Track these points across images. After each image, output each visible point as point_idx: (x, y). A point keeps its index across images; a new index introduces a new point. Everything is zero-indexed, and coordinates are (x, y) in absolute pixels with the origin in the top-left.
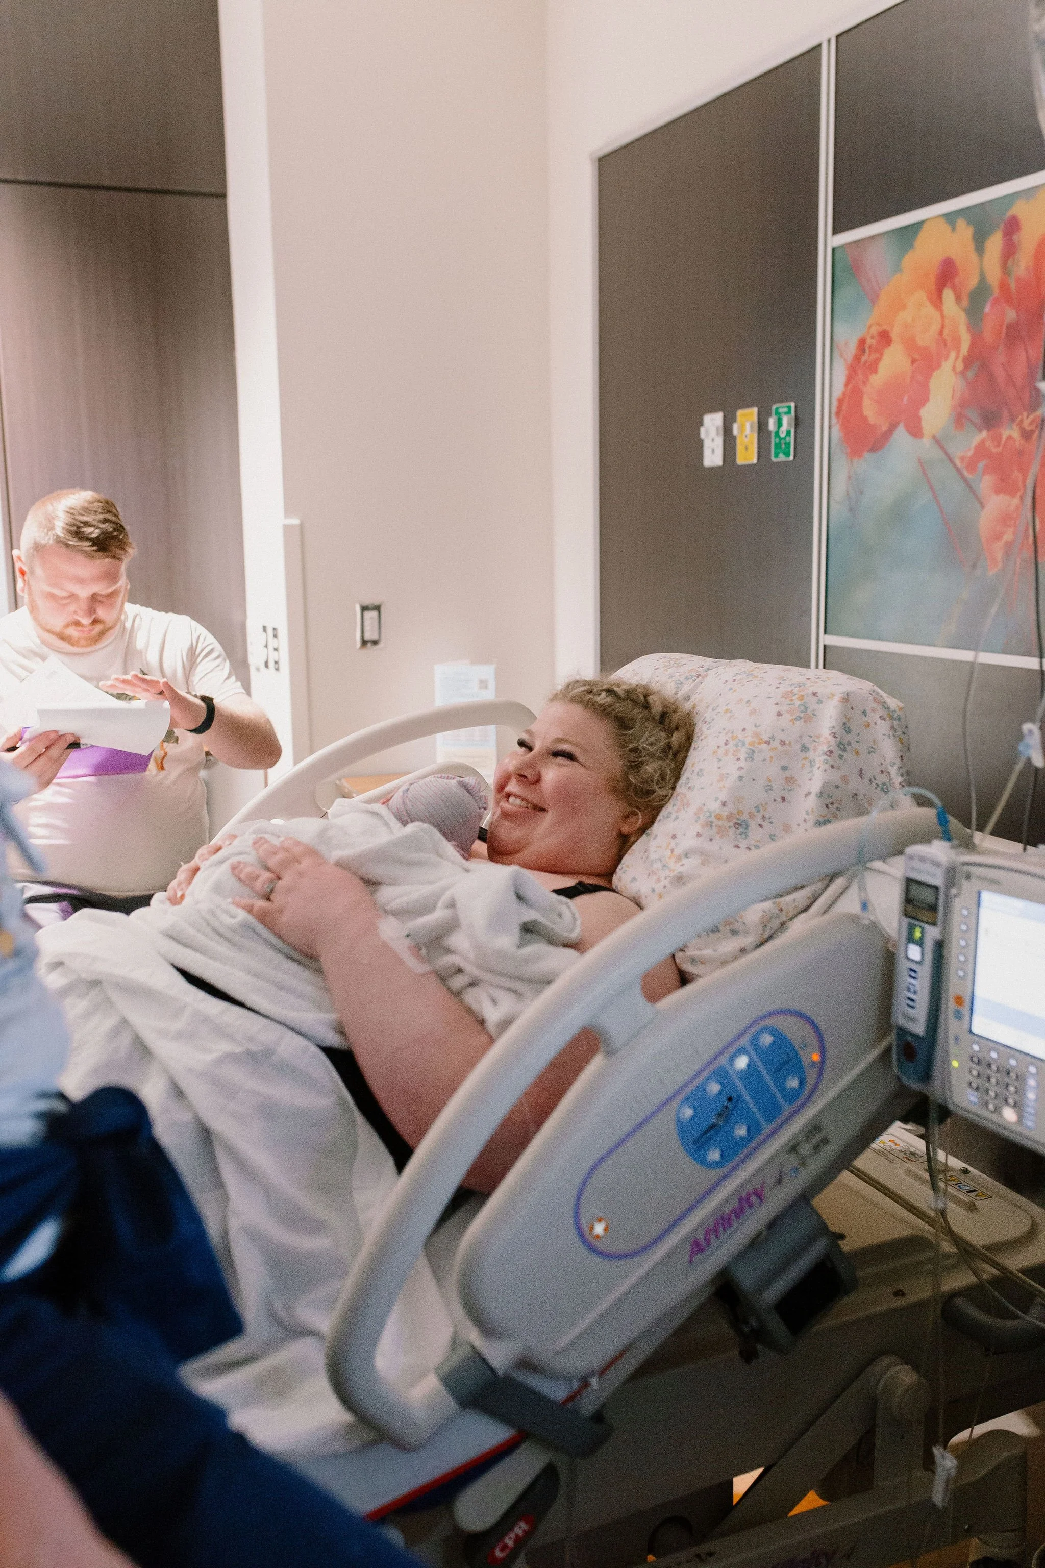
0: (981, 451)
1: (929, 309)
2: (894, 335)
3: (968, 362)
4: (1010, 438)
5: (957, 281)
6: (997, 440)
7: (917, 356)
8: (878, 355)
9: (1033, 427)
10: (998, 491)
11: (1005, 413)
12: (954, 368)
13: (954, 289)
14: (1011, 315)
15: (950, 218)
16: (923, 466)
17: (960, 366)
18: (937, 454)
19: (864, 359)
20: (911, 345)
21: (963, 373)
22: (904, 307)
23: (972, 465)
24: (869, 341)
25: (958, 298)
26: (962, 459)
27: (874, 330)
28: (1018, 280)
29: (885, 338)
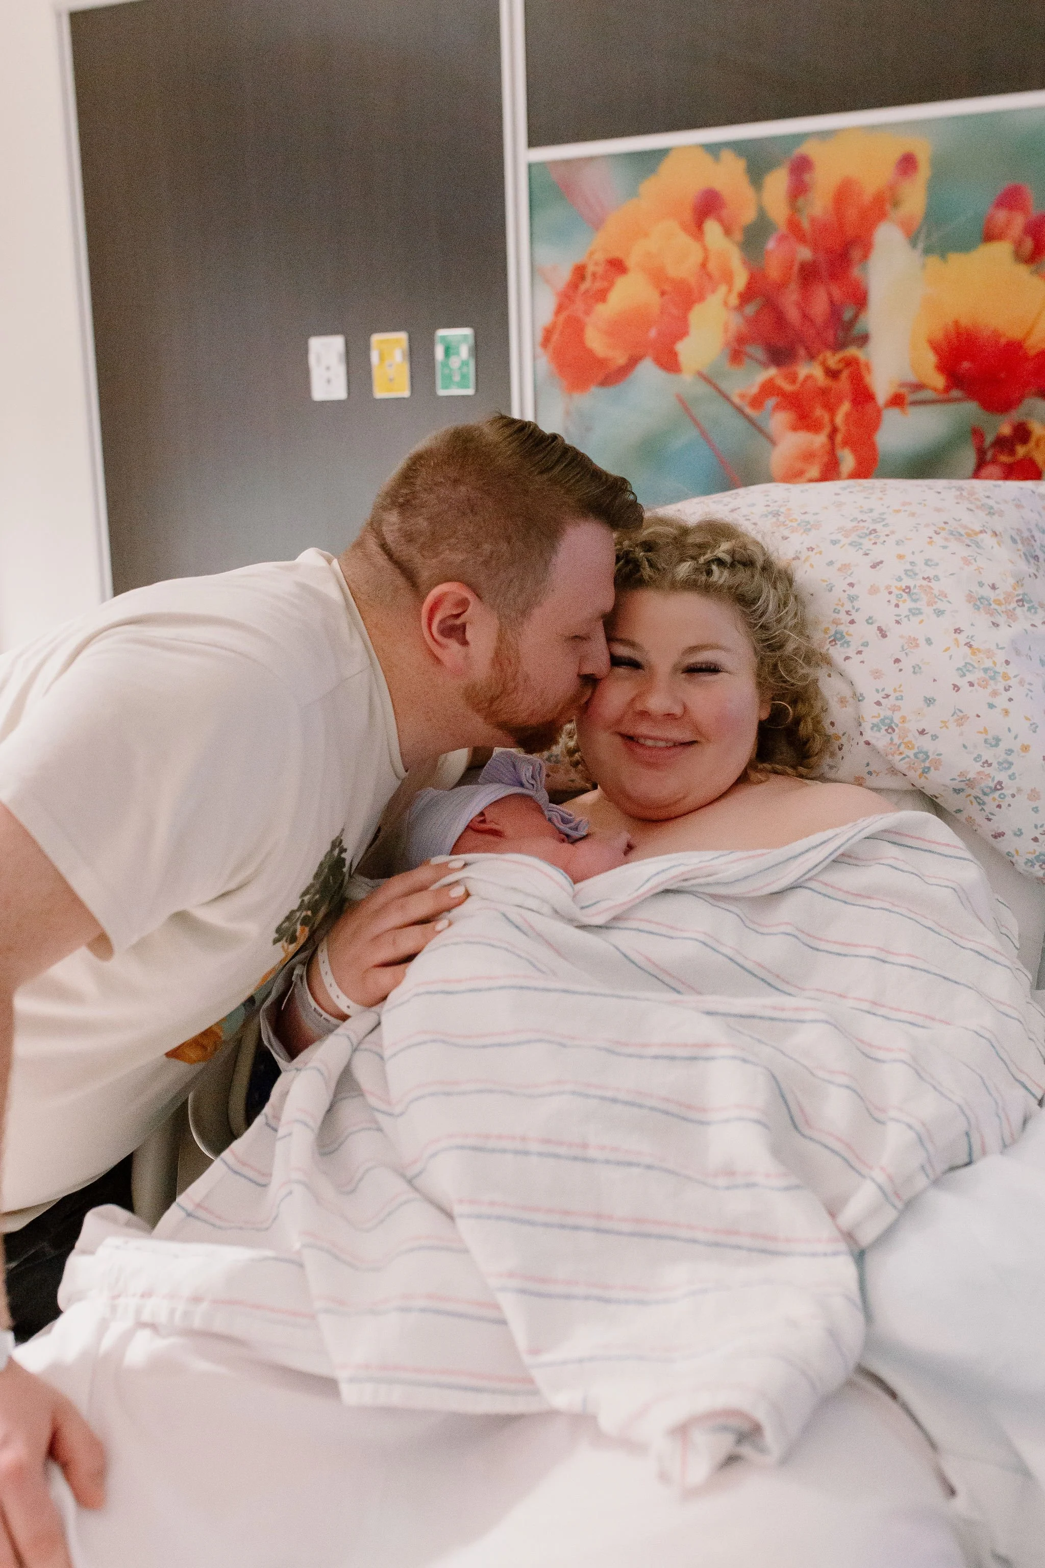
0: (768, 389)
1: (684, 240)
2: (631, 262)
3: (746, 297)
4: (809, 377)
5: (725, 213)
6: (793, 379)
7: (667, 287)
8: (606, 284)
9: (841, 366)
10: (795, 428)
11: (802, 352)
12: (726, 303)
13: (721, 221)
14: (805, 253)
15: (713, 149)
16: (684, 404)
17: (734, 300)
18: (703, 389)
19: (584, 287)
20: (658, 277)
21: (740, 307)
22: (646, 235)
23: (757, 402)
24: (591, 269)
25: (728, 231)
26: (742, 396)
27: (600, 257)
28: (813, 221)
29: (617, 266)
